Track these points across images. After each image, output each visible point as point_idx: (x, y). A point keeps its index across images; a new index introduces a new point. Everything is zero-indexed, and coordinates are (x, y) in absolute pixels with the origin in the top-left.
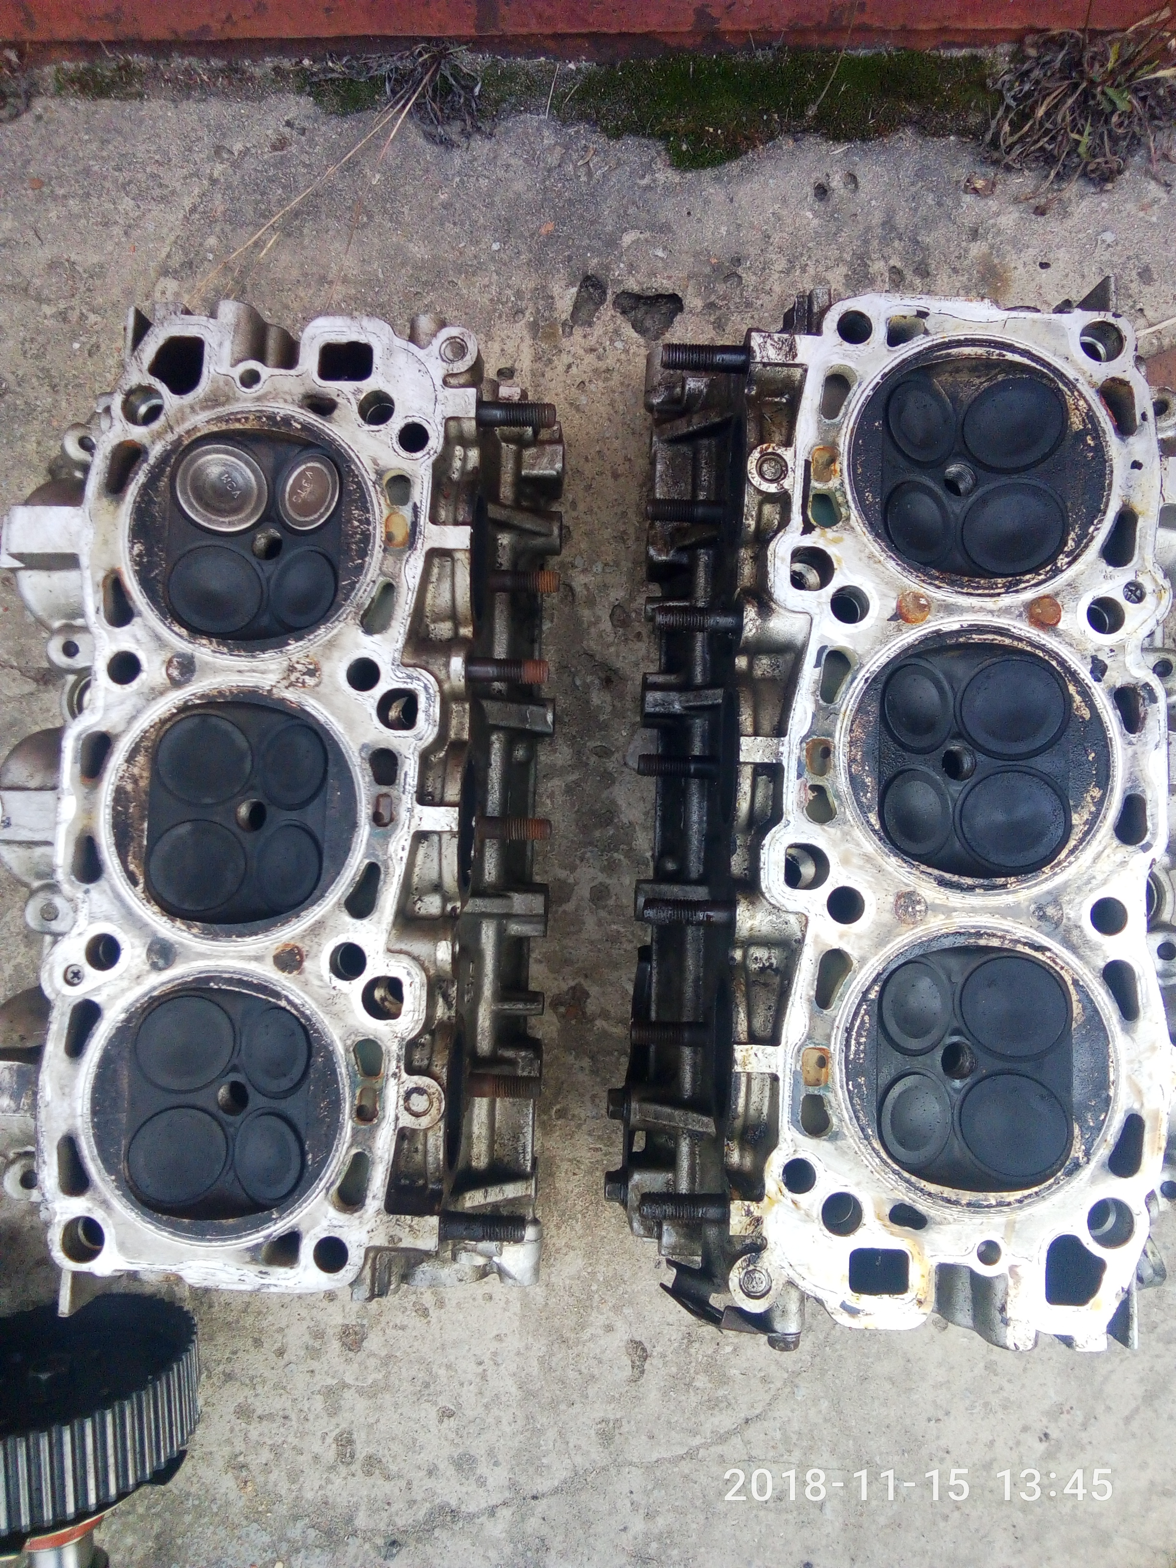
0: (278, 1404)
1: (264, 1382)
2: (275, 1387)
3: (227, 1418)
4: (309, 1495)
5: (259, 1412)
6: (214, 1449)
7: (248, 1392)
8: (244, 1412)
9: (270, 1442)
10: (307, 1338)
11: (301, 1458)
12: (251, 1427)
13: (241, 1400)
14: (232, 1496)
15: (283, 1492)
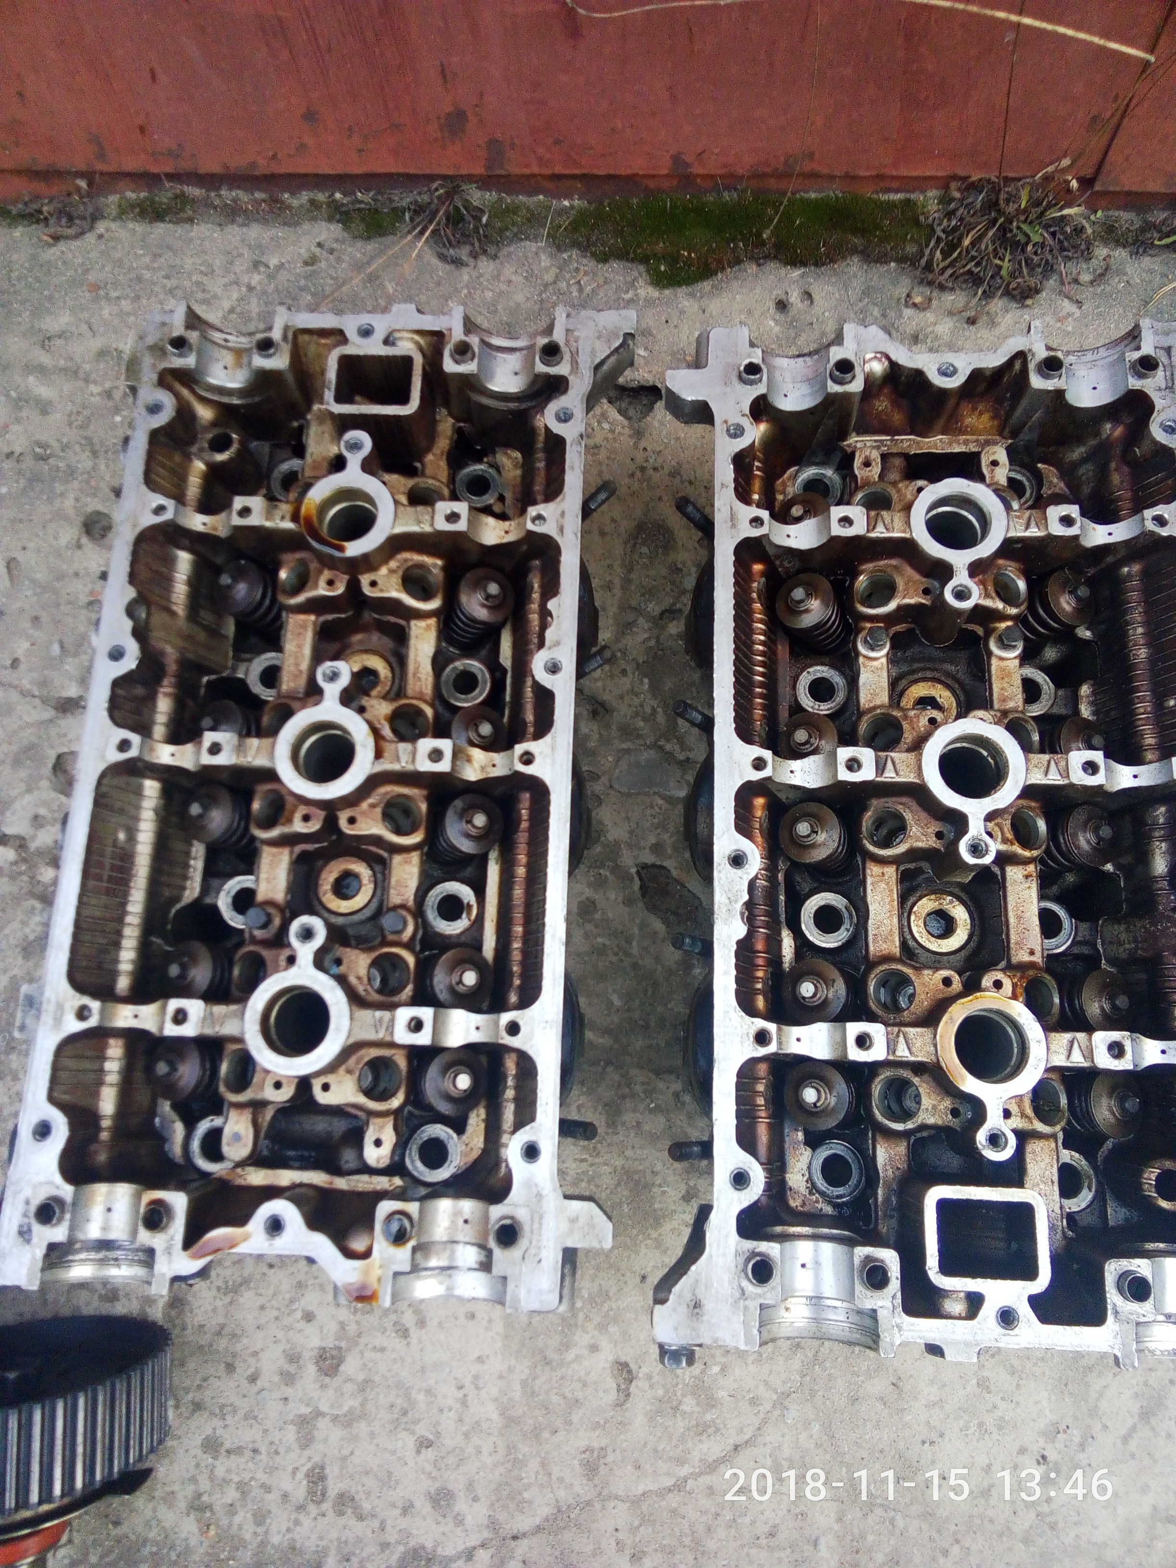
0: (247, 1435)
1: (235, 1411)
2: (246, 1417)
3: (193, 1452)
4: (275, 1539)
5: (227, 1445)
6: (176, 1487)
7: (216, 1422)
8: (211, 1446)
9: (236, 1479)
10: (282, 1362)
11: (269, 1497)
12: (217, 1463)
13: (209, 1432)
14: (193, 1542)
15: (248, 1536)
